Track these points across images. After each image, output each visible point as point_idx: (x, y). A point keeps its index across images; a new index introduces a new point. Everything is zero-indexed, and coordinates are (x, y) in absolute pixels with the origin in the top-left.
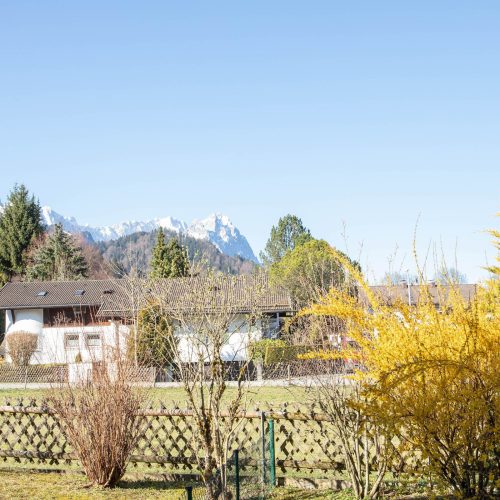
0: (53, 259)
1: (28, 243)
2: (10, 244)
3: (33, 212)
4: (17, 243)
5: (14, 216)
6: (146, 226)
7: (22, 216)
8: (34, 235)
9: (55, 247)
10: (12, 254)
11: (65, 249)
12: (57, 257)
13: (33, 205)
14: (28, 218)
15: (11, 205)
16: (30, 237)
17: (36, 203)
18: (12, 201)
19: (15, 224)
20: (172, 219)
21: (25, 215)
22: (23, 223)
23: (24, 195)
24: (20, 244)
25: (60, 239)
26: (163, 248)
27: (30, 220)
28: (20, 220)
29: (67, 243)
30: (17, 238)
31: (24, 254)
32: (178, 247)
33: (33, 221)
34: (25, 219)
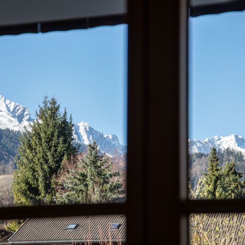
0: (86, 185)
1: (59, 167)
2: (38, 168)
3: (65, 130)
4: (46, 167)
5: (42, 135)
6: (204, 145)
7: (52, 135)
8: (65, 157)
9: (88, 171)
10: (40, 180)
11: (99, 174)
12: (90, 184)
13: (65, 122)
14: (59, 137)
15: (41, 122)
16: (61, 160)
17: (68, 120)
18: (41, 118)
19: (44, 145)
20: (236, 137)
21: (56, 134)
22: (53, 143)
23: (54, 110)
24: (50, 167)
25: (94, 162)
26: (216, 173)
27: (61, 139)
28: (49, 141)
29: (103, 168)
30: (47, 161)
31: (53, 180)
32: (235, 173)
33: (65, 141)
34: (55, 138)
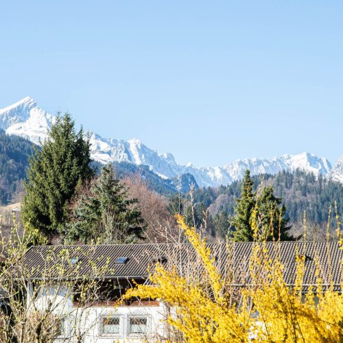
0: (99, 214)
1: (72, 192)
2: (49, 194)
3: (80, 151)
4: (57, 192)
5: (55, 156)
6: (272, 165)
7: (65, 156)
8: (80, 181)
9: (103, 198)
10: (51, 207)
11: (114, 201)
12: (103, 211)
13: (80, 141)
14: (72, 158)
15: (53, 141)
16: (75, 184)
17: (85, 139)
18: (53, 135)
19: (56, 167)
20: (308, 155)
21: (69, 155)
22: (66, 165)
23: (69, 127)
24: (62, 193)
25: (109, 188)
26: (250, 199)
27: (75, 160)
28: (62, 161)
29: (118, 193)
30: (58, 185)
31: (65, 207)
33: (79, 163)
34: (68, 159)
